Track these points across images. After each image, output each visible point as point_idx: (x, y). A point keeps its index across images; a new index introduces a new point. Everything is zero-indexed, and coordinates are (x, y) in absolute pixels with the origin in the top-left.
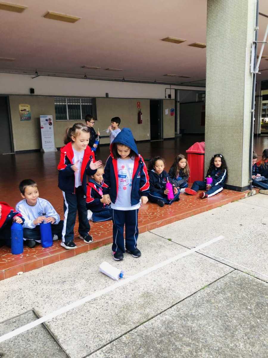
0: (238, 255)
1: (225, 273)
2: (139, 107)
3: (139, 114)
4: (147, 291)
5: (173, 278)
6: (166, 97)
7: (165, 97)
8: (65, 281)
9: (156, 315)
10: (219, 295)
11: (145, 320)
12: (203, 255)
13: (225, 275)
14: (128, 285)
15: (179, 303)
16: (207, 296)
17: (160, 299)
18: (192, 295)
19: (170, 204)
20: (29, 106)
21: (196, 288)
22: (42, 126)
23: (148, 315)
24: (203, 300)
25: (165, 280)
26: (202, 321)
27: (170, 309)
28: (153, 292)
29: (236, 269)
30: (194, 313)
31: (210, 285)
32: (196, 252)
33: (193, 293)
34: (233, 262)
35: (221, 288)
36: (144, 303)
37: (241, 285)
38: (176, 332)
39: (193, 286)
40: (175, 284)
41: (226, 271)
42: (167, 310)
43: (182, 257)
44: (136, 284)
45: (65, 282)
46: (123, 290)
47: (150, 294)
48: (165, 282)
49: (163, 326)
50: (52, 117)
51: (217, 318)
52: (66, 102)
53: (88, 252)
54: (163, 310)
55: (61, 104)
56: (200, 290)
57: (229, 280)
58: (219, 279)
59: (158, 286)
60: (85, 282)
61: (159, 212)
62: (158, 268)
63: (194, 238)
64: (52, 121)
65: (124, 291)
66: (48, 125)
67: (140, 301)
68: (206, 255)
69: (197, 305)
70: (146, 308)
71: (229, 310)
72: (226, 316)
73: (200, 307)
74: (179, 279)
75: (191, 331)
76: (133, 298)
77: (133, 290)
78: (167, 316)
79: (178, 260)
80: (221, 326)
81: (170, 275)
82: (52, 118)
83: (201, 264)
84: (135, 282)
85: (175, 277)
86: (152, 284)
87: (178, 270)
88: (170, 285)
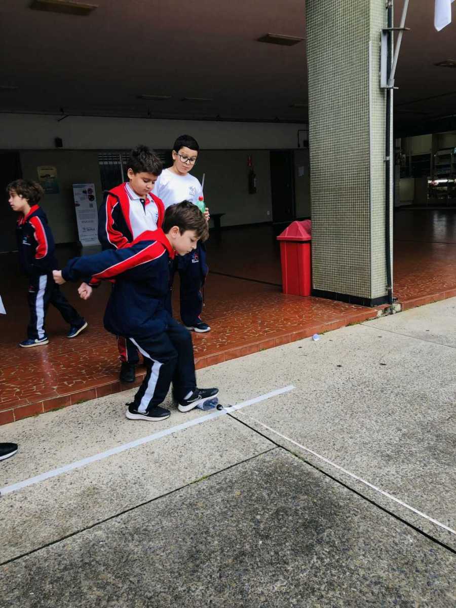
0: (299, 421)
1: (254, 454)
2: (250, 165)
3: (251, 176)
4: (96, 485)
5: (156, 463)
6: (299, 146)
7: (297, 146)
9: (82, 529)
10: (218, 494)
11: (56, 538)
12: (237, 420)
13: (254, 456)
14: (68, 475)
15: (137, 507)
16: (196, 496)
17: (108, 500)
18: (171, 492)
20: (55, 169)
21: (184, 481)
22: (77, 202)
23: (68, 529)
24: (183, 503)
25: (141, 465)
26: (157, 542)
27: (114, 519)
28: (104, 487)
29: (279, 446)
30: (153, 526)
31: (215, 476)
32: (227, 414)
33: (174, 489)
34: (282, 433)
35: (231, 481)
36: (75, 508)
37: (271, 475)
38: (97, 562)
39: (181, 477)
40: (153, 472)
41: (258, 449)
42: (108, 521)
43: (196, 424)
44: (84, 472)
46: (55, 483)
47: (96, 491)
48: (138, 468)
49: (81, 550)
50: (94, 187)
51: (186, 537)
52: (119, 160)
53: (40, 415)
54: (101, 521)
55: (111, 163)
56: (191, 484)
57: (254, 465)
58: (236, 464)
59: (121, 475)
62: (142, 445)
63: (240, 390)
64: (94, 194)
65: (56, 485)
66: (88, 200)
67: (70, 504)
68: (241, 420)
69: (167, 513)
70: (72, 517)
71: (218, 521)
72: (207, 532)
73: (169, 516)
74: (165, 465)
75: (124, 560)
76: (63, 497)
77: (71, 484)
78: (99, 533)
79: (186, 429)
80: (185, 551)
81: (156, 456)
82: (93, 189)
83: (221, 437)
84: (85, 468)
85: (161, 460)
86: (113, 472)
87: (173, 448)
88: (144, 474)
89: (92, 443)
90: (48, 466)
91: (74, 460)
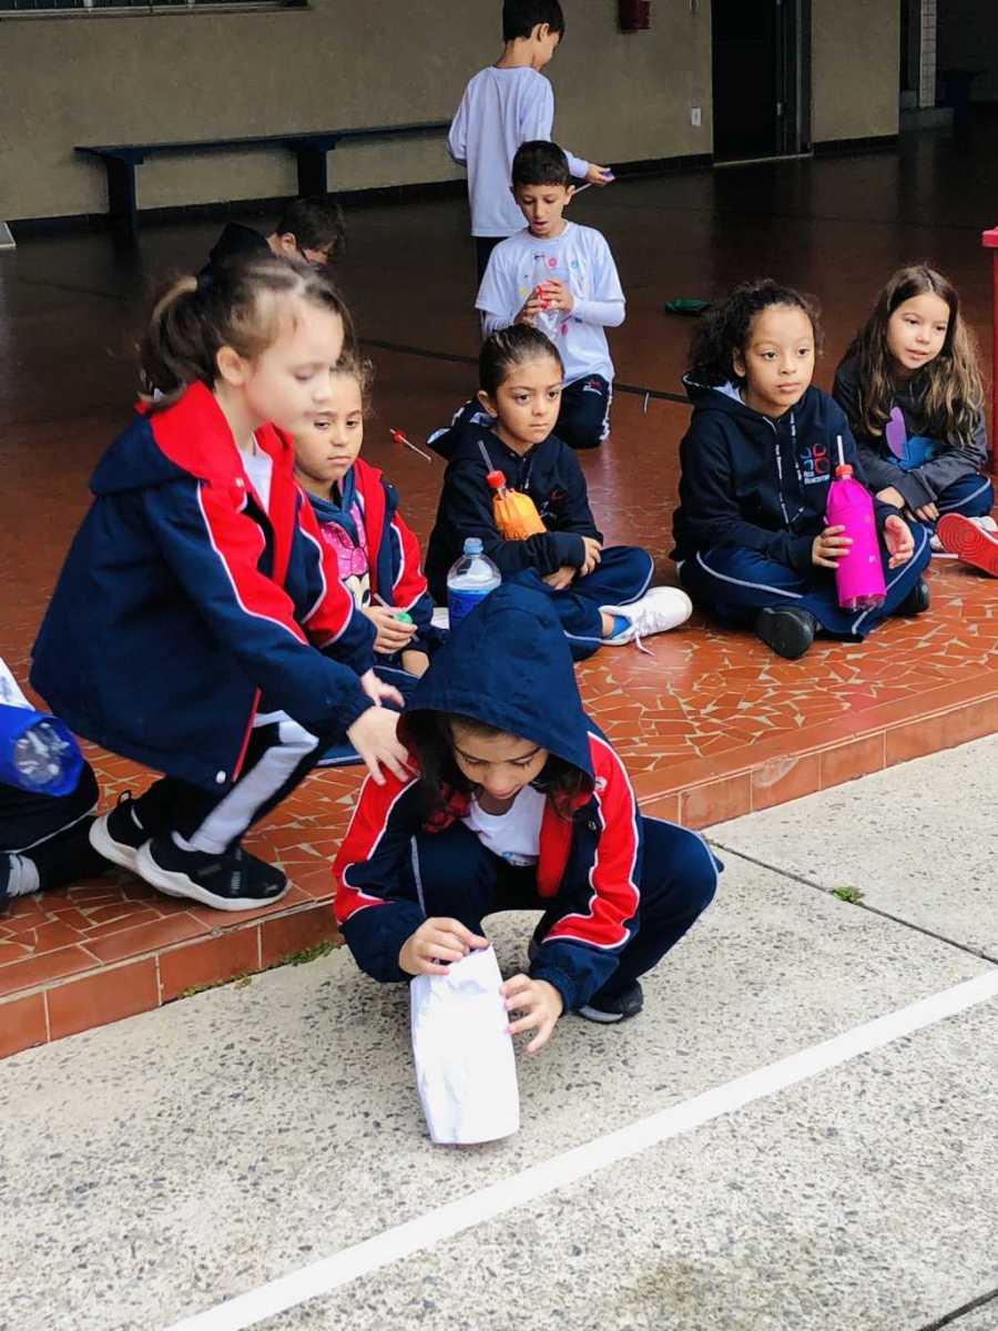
5: (870, 1169)
8: (91, 1185)
14: (540, 1215)
17: (772, 1314)
19: (858, 639)
25: (814, 1178)
28: (722, 1264)
40: (884, 1207)
44: (598, 1205)
45: (89, 1192)
46: (508, 1249)
47: (701, 1280)
48: (809, 1191)
53: (256, 979)
59: (759, 1218)
60: (233, 1190)
61: (772, 693)
62: (767, 1097)
65: (515, 1255)
74: (913, 1179)
76: (581, 1303)
77: (577, 1252)
79: (907, 1039)
81: (852, 1145)
84: (591, 1190)
85: (886, 1160)
86: (722, 1208)
87: (904, 1113)
88: (851, 1213)
89: (552, 1091)
90: (431, 1181)
91: (525, 1160)
